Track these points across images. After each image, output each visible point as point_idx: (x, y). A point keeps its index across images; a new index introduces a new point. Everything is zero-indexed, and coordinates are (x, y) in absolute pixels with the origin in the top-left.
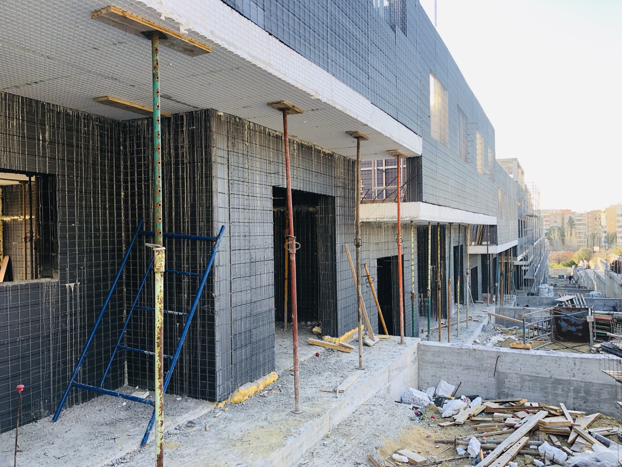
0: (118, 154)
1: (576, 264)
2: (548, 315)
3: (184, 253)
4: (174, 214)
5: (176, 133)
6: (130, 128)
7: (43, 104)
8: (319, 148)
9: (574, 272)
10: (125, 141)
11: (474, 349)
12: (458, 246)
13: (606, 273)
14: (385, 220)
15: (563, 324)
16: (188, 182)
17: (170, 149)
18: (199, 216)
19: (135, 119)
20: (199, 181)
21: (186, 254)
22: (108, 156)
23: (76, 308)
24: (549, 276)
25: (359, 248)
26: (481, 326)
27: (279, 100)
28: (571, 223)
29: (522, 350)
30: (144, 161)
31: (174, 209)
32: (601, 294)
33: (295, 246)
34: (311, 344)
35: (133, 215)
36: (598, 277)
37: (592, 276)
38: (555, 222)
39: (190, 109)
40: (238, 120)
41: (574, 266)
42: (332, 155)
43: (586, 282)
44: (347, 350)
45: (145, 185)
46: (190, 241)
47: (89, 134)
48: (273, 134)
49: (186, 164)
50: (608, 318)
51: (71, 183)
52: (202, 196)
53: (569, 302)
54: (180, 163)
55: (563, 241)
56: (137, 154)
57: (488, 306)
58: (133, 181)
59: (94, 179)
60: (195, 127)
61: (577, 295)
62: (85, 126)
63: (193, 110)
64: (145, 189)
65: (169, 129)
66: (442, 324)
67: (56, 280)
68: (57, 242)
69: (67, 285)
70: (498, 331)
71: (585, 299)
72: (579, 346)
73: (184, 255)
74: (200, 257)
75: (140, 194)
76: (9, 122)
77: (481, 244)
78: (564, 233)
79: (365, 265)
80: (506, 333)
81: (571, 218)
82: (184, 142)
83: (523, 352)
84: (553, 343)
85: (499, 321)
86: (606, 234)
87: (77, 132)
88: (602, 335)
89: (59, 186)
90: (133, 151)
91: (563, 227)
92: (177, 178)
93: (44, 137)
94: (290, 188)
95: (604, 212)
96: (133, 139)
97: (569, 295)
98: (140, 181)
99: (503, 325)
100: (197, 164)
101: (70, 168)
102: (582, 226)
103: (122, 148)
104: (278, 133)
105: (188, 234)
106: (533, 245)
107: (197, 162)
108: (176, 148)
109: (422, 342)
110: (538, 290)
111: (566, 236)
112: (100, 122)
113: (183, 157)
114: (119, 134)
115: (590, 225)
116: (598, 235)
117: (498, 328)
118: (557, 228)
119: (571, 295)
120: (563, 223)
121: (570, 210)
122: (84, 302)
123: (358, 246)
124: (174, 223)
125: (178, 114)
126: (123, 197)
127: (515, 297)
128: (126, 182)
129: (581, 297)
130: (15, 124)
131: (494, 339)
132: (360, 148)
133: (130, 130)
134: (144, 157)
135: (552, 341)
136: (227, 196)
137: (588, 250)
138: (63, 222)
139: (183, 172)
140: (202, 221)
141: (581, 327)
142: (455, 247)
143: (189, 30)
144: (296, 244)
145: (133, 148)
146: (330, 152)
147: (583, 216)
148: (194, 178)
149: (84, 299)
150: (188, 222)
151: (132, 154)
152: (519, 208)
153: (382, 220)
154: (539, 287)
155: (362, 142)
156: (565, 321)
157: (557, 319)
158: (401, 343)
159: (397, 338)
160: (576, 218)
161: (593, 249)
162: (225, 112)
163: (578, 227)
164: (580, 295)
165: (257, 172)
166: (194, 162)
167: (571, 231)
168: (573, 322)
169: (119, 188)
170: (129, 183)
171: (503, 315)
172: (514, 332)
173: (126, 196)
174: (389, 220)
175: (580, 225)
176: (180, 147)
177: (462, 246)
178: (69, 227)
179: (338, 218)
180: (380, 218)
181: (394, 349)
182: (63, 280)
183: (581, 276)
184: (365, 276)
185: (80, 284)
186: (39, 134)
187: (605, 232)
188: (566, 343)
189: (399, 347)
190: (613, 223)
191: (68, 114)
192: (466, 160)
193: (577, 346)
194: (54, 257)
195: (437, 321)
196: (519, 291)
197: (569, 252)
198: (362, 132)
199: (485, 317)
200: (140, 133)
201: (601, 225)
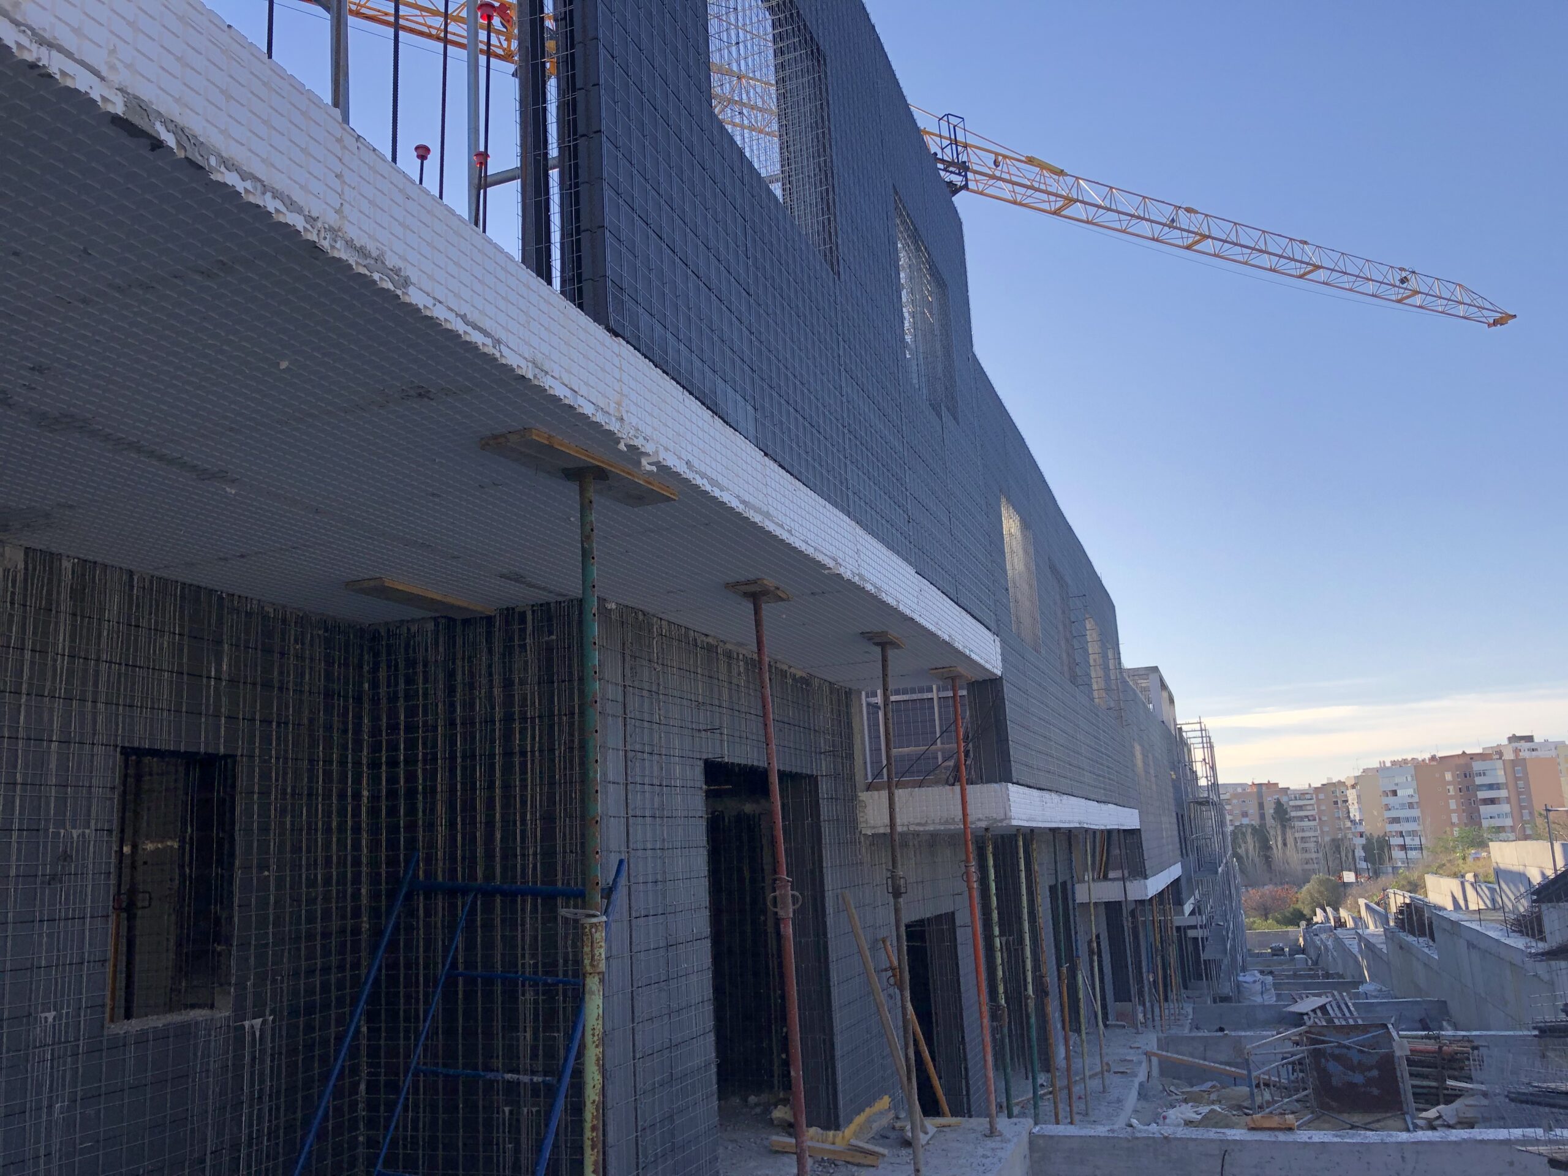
0: (358, 700)
1: (1308, 916)
2: (1289, 1048)
3: (523, 931)
4: (498, 836)
5: (508, 651)
6: (388, 639)
7: (221, 598)
8: (785, 667)
9: (1305, 940)
10: (375, 669)
11: (1166, 1138)
12: (1056, 885)
13: (1389, 935)
14: (931, 828)
15: (1332, 1067)
16: (537, 761)
17: (491, 687)
18: (564, 839)
19: (402, 621)
20: (565, 757)
21: (528, 933)
22: (339, 705)
23: (262, 1082)
24: (1249, 950)
25: (901, 900)
26: (1136, 1085)
27: (752, 577)
28: (1281, 812)
29: (1277, 1133)
30: (425, 714)
31: (498, 825)
32: (1384, 989)
33: (790, 901)
34: (777, 1152)
35: (393, 845)
36: (1369, 947)
37: (1354, 946)
38: (1245, 814)
39: (543, 597)
40: (641, 617)
41: (1303, 924)
42: (806, 681)
43: (1340, 962)
44: (869, 1160)
45: (424, 770)
46: (539, 901)
47: (303, 659)
48: (702, 641)
49: (533, 719)
50: (1429, 1048)
51: (265, 776)
52: (571, 791)
53: (1319, 1013)
54: (516, 717)
55: (1268, 859)
56: (407, 698)
57: (1137, 1033)
58: (393, 763)
59: (311, 761)
60: (554, 637)
61: (1333, 995)
62: (296, 642)
63: (552, 598)
64: (424, 780)
65: (489, 641)
66: (1042, 1085)
67: (223, 1013)
68: (230, 918)
69: (247, 1023)
70: (1175, 1097)
71: (1354, 1004)
72: (1378, 1121)
73: (523, 937)
74: (566, 937)
75: (411, 793)
76: (155, 640)
77: (1106, 878)
78: (1267, 841)
79: (884, 942)
80: (1195, 1101)
81: (1279, 804)
82: (526, 670)
83: (1282, 1137)
84: (1318, 1118)
85: (1170, 1070)
86: (1363, 841)
87: (282, 654)
88: (1425, 1091)
89: (241, 783)
90: (396, 693)
91: (1263, 825)
92: (508, 754)
93: (218, 670)
94: (776, 766)
95: (1353, 787)
96: (396, 666)
97: (1315, 995)
98: (410, 761)
99: (1179, 1078)
100: (560, 719)
101: (266, 739)
102: (1306, 823)
103: (366, 686)
104: (710, 640)
105: (535, 883)
106: (1217, 872)
107: (560, 715)
108: (508, 684)
109: (1037, 1128)
110: (1238, 987)
111: (1274, 847)
112: (326, 630)
113: (523, 704)
114: (361, 655)
115: (1324, 818)
116: (1347, 843)
117: (1172, 1088)
118: (1250, 830)
119: (1319, 995)
120: (1262, 817)
121: (1277, 784)
122: (279, 1066)
123: (897, 894)
124: (498, 859)
125: (513, 609)
126: (365, 800)
127: (1189, 1009)
128: (375, 765)
129: (1343, 999)
130: (166, 644)
131: (1173, 1117)
132: (889, 668)
133: (389, 646)
134: (425, 706)
135: (1312, 1113)
136: (622, 787)
137: (1331, 881)
138: (247, 868)
139: (523, 739)
140: (571, 852)
141: (1375, 1073)
142: (1052, 889)
143: (657, 464)
144: (793, 896)
145: (397, 685)
146: (804, 675)
147: (1308, 796)
148: (552, 750)
149: (280, 1059)
150: (535, 854)
151: (393, 698)
152: (1176, 786)
153: (921, 829)
154: (1241, 979)
155: (891, 653)
156: (1336, 1058)
157: (1317, 1054)
158: (992, 1133)
159: (979, 1123)
160: (1292, 803)
161: (1341, 878)
162: (621, 601)
163: (1297, 824)
164: (1341, 994)
165: (676, 730)
166: (551, 715)
167: (1284, 834)
168: (1355, 1062)
169: (357, 780)
170: (384, 767)
171: (1177, 1053)
172: (1213, 1097)
173: (375, 798)
174: (938, 827)
175: (1301, 819)
176: (517, 681)
177: (1064, 884)
178: (258, 879)
179: (826, 830)
180: (919, 824)
181: (980, 1151)
182: (240, 1013)
183: (1326, 947)
184: (886, 970)
185: (274, 1021)
186: (209, 663)
187: (1361, 836)
188: (1346, 1115)
189: (990, 1144)
190: (1375, 813)
191: (265, 617)
192: (1073, 679)
193: (1373, 1122)
194: (220, 954)
195: (1027, 1078)
196: (1189, 992)
197: (1286, 886)
198: (894, 633)
199: (1140, 1063)
200: (414, 652)
201: (1349, 817)
